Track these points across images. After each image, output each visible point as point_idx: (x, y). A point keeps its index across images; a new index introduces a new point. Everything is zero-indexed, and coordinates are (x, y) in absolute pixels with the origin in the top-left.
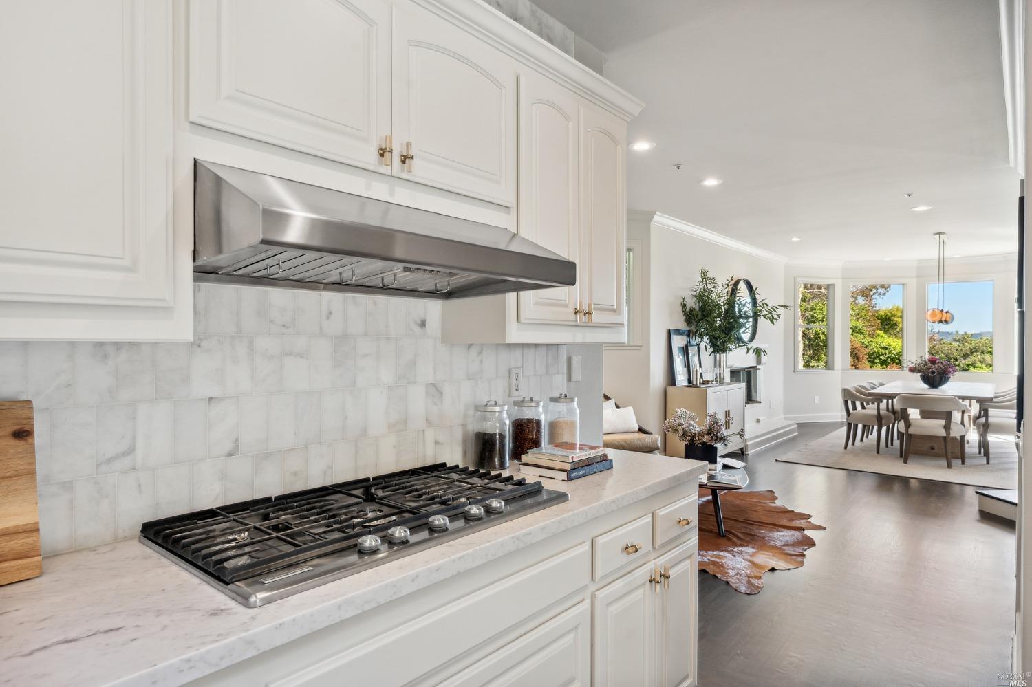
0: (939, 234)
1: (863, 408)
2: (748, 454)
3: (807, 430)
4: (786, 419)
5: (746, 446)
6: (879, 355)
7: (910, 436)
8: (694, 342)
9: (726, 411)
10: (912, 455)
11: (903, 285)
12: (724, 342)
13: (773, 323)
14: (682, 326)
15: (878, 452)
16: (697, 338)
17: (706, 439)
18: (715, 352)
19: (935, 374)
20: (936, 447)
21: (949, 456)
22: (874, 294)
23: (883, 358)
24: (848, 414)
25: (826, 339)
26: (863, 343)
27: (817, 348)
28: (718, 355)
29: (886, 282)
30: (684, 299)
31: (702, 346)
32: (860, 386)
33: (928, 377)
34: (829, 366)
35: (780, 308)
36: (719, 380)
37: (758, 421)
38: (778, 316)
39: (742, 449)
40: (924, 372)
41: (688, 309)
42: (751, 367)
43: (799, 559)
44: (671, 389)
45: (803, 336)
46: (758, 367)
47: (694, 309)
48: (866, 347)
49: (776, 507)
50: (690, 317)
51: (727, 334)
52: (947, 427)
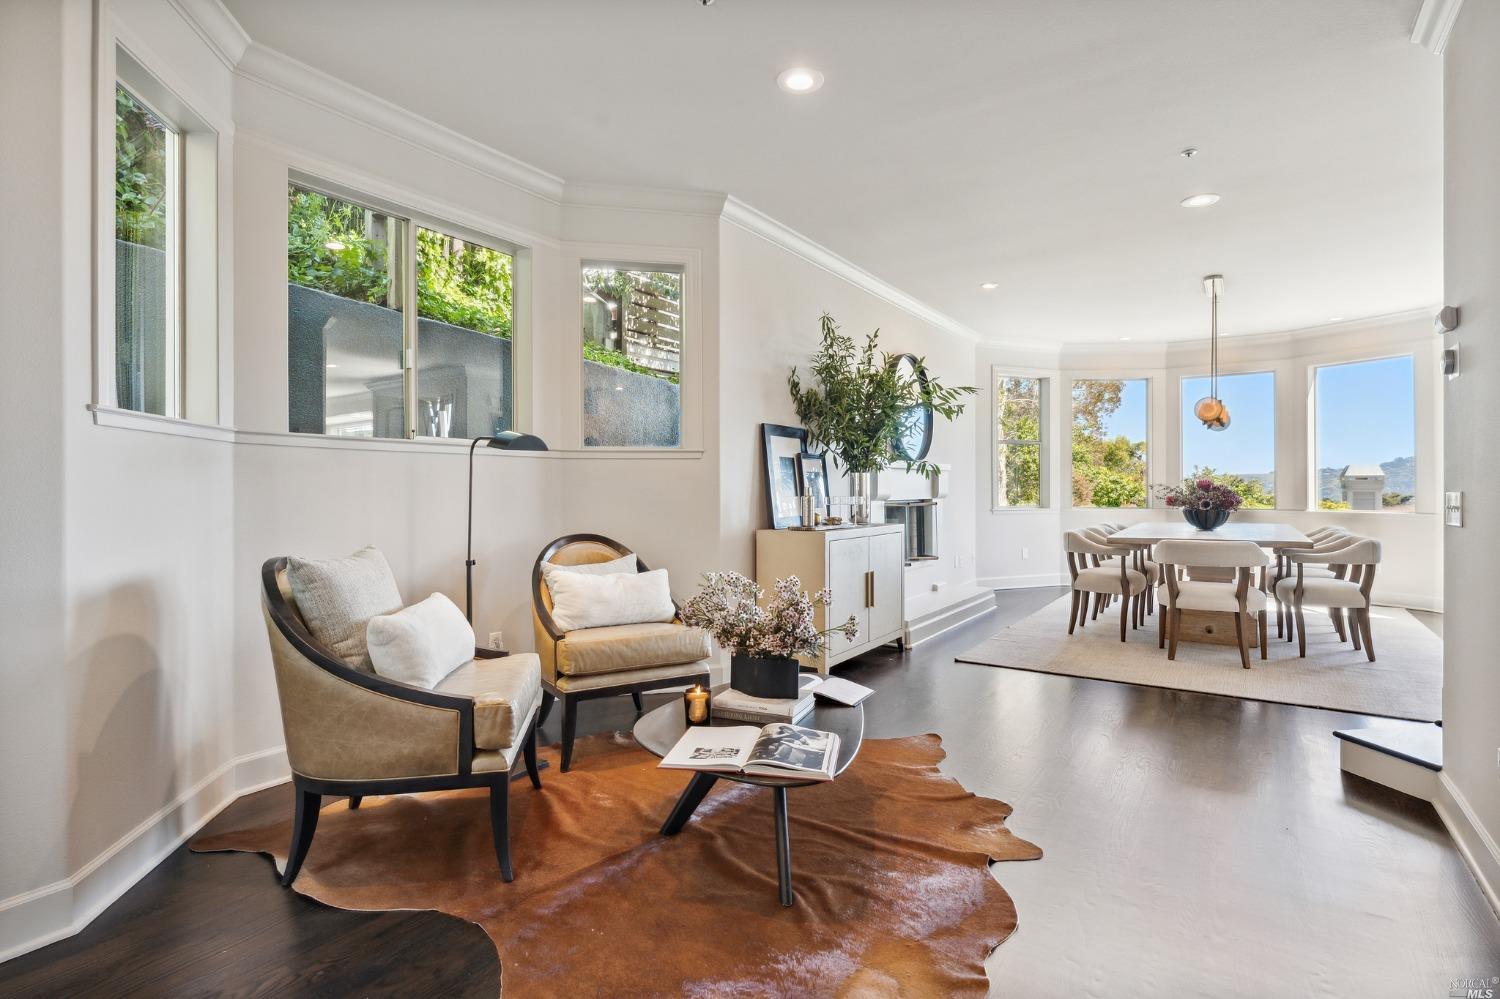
0: (1212, 277)
1: (1097, 564)
2: (911, 649)
3: (1010, 600)
4: (979, 584)
5: (907, 634)
6: (1108, 492)
7: (1179, 614)
8: (815, 449)
9: (867, 574)
10: (1182, 643)
11: (1147, 379)
12: (867, 453)
13: (949, 418)
14: (793, 421)
15: (1123, 640)
16: (821, 445)
18: (853, 468)
19: (1207, 507)
20: (1215, 630)
21: (1245, 644)
22: (1100, 409)
23: (1113, 495)
24: (1075, 575)
25: (1038, 470)
26: (1087, 475)
27: (1026, 482)
28: (857, 474)
30: (794, 372)
31: (829, 457)
32: (1091, 530)
33: (1198, 512)
34: (1043, 505)
35: (962, 391)
36: (859, 518)
37: (935, 589)
38: (960, 408)
39: (899, 640)
40: (1190, 505)
41: (803, 391)
42: (923, 501)
44: (765, 535)
45: (1007, 466)
46: (935, 500)
47: (816, 394)
48: (1091, 481)
49: (940, 785)
50: (807, 406)
51: (871, 438)
52: (1241, 595)
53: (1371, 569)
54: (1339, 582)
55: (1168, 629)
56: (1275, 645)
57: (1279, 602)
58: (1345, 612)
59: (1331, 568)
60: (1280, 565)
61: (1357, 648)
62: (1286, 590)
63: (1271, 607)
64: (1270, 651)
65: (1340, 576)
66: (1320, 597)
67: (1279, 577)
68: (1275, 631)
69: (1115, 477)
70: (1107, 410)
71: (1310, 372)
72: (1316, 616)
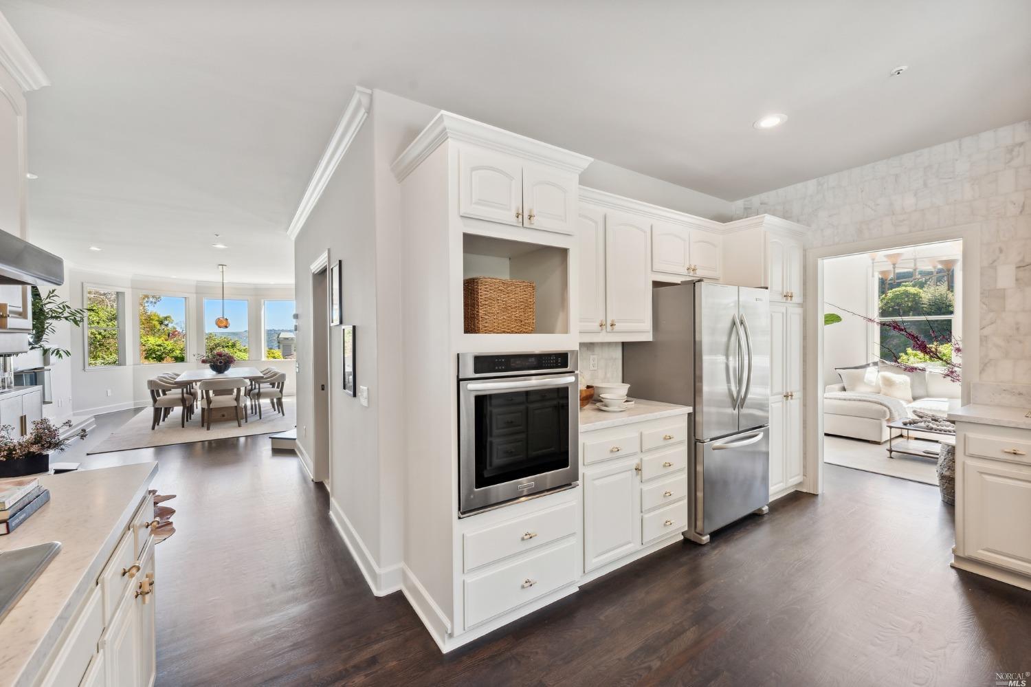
0: (223, 265)
4: (85, 414)
6: (154, 352)
7: (210, 410)
9: (22, 417)
11: (185, 298)
15: (183, 426)
17: (34, 449)
19: (220, 363)
21: (239, 418)
24: (155, 401)
29: (157, 295)
33: (216, 365)
34: (119, 362)
40: (214, 362)
42: (36, 369)
43: (168, 528)
46: (46, 368)
52: (237, 399)
53: (283, 383)
54: (273, 389)
55: (206, 417)
56: (250, 417)
57: (251, 399)
58: (275, 400)
59: (271, 384)
60: (251, 385)
61: (279, 412)
62: (254, 395)
63: (248, 403)
64: (248, 419)
65: (273, 387)
66: (266, 395)
67: (251, 390)
68: (250, 411)
69: (159, 342)
70: (152, 302)
71: (262, 301)
72: (265, 402)
